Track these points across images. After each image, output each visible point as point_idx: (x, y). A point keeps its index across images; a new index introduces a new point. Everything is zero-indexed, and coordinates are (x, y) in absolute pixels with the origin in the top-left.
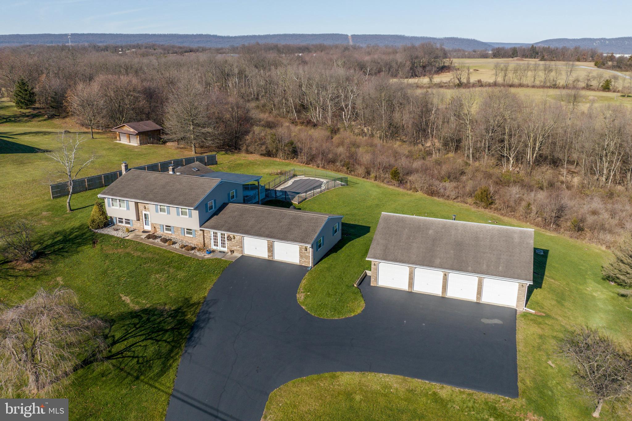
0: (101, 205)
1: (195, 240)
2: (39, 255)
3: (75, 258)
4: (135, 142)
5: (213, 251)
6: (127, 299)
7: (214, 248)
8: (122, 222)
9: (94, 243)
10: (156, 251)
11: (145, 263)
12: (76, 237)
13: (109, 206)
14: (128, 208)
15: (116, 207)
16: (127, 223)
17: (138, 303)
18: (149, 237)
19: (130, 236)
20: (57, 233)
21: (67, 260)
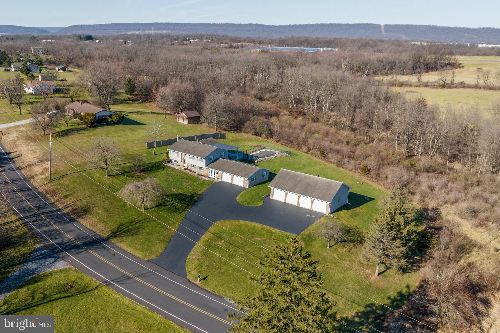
0: (167, 154)
1: (203, 172)
2: (143, 171)
3: (156, 173)
4: (186, 122)
5: (210, 178)
6: (174, 190)
7: (211, 176)
8: (175, 162)
9: (163, 169)
10: (187, 175)
11: (182, 178)
12: (157, 166)
13: (171, 154)
14: (178, 156)
15: (173, 155)
16: (177, 162)
17: (177, 191)
18: (185, 169)
19: (178, 168)
20: (149, 163)
21: (153, 174)
